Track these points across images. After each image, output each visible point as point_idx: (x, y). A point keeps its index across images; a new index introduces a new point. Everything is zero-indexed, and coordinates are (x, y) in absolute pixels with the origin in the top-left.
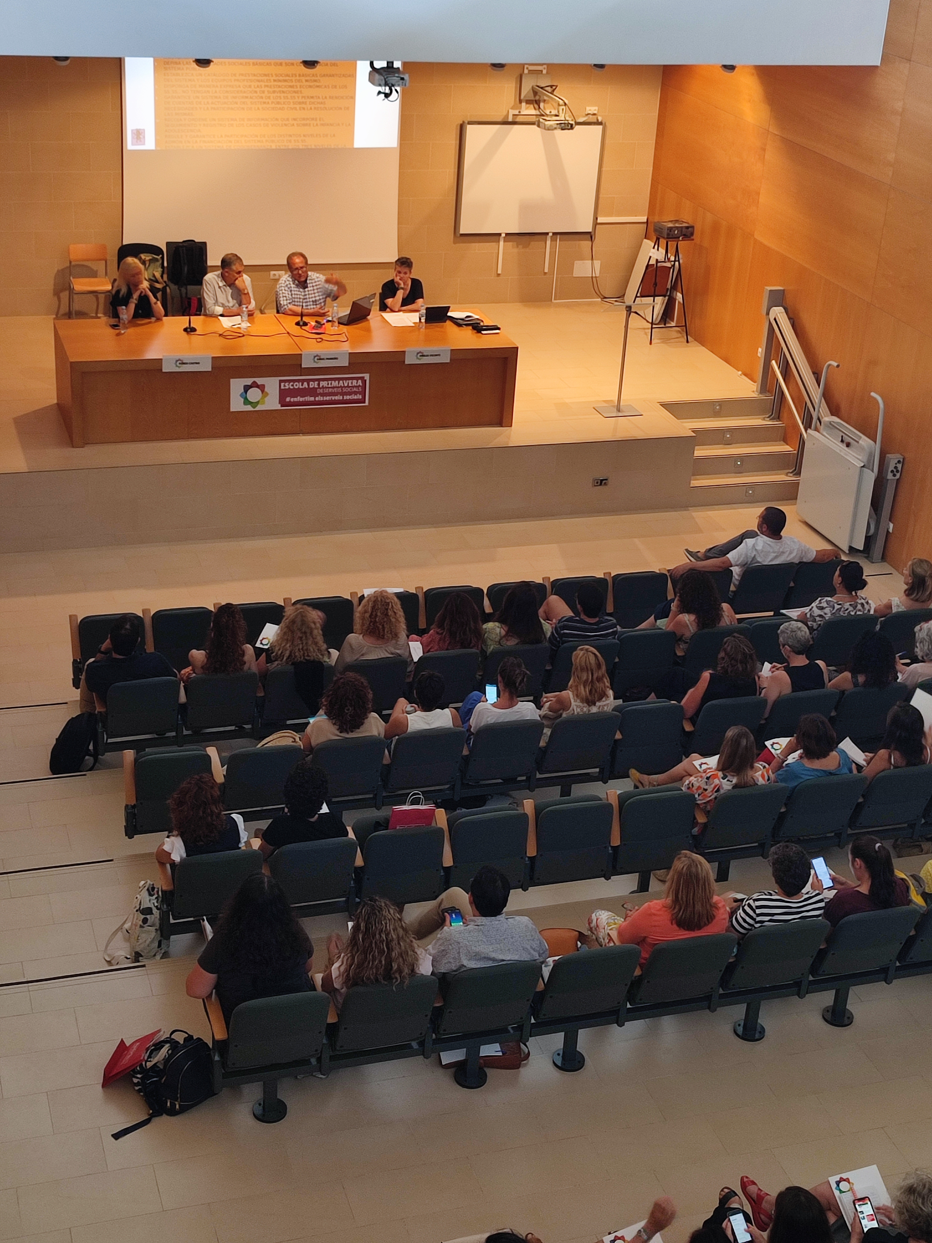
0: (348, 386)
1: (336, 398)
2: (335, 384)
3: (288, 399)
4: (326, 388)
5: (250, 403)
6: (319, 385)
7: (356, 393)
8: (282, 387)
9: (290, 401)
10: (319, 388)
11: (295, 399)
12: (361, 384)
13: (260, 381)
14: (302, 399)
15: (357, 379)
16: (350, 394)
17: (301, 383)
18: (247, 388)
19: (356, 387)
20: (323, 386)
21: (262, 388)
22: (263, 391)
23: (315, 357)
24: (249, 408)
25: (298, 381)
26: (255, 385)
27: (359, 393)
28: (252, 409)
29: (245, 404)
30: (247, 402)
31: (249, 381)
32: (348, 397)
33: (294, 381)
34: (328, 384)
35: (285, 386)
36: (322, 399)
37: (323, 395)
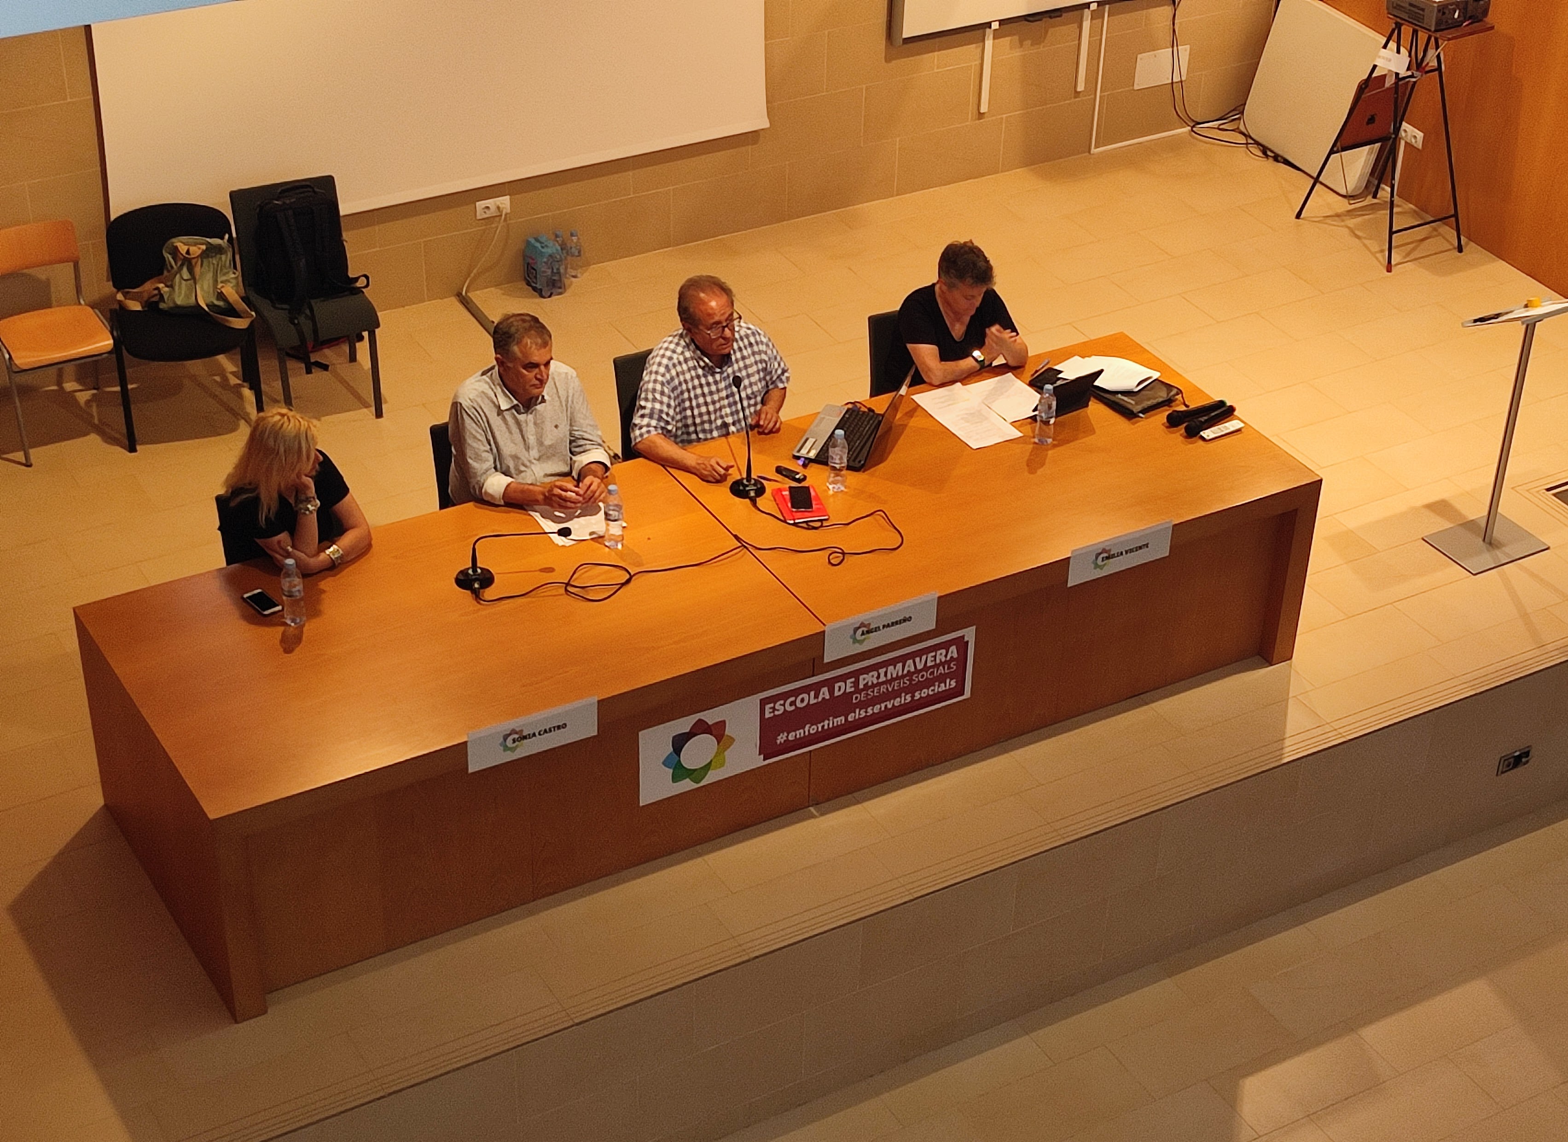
0: (926, 668)
1: (897, 702)
2: (893, 671)
3: (781, 739)
4: (874, 686)
5: (690, 774)
6: (856, 684)
7: (942, 679)
8: (768, 715)
9: (787, 741)
10: (858, 691)
11: (800, 733)
12: (955, 655)
13: (710, 717)
14: (813, 730)
15: (946, 645)
16: (928, 683)
17: (812, 694)
18: (679, 742)
19: (942, 664)
20: (866, 685)
21: (718, 731)
22: (720, 737)
23: (856, 630)
24: (687, 785)
25: (806, 689)
26: (701, 728)
27: (951, 676)
28: (696, 786)
29: (675, 779)
30: (680, 772)
31: (684, 725)
32: (925, 693)
33: (796, 693)
34: (878, 677)
35: (774, 709)
36: (863, 714)
37: (863, 705)
